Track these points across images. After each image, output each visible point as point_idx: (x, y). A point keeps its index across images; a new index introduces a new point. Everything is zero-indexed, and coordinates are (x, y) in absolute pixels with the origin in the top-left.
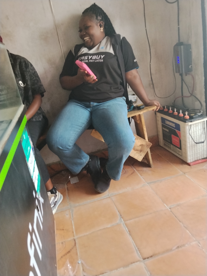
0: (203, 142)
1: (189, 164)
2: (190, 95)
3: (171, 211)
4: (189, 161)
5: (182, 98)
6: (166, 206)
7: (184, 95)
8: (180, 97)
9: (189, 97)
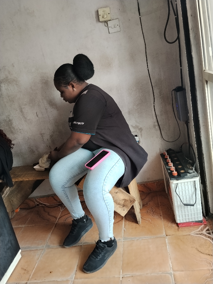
0: (193, 205)
1: (178, 225)
3: (121, 281)
4: (178, 222)
6: (121, 273)
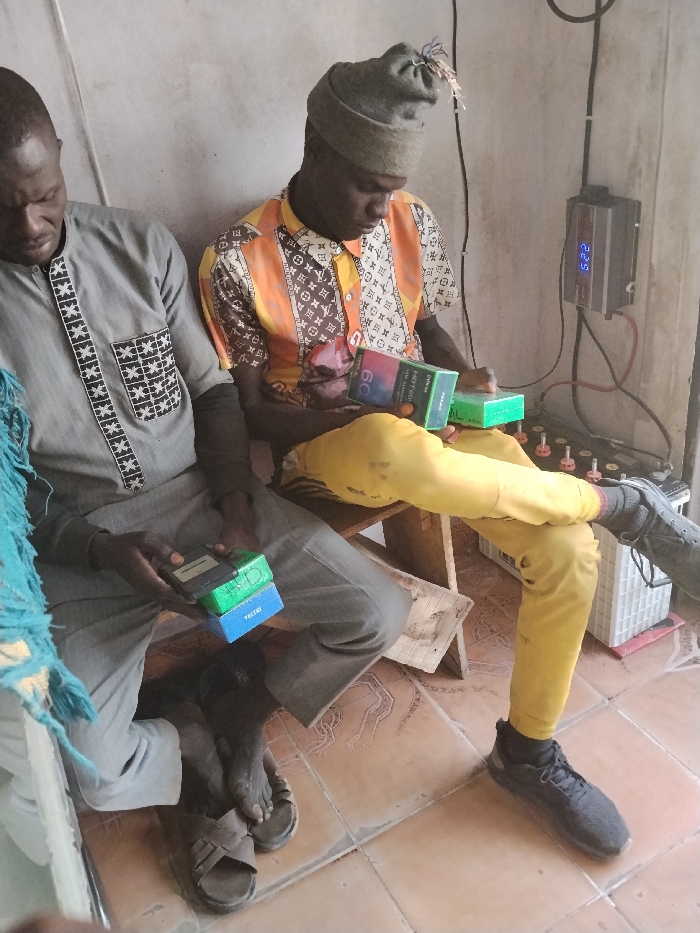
1: (615, 654)
2: (610, 383)
3: (616, 908)
4: (615, 643)
5: (574, 388)
6: (596, 886)
7: (582, 376)
8: (565, 383)
9: (609, 390)
